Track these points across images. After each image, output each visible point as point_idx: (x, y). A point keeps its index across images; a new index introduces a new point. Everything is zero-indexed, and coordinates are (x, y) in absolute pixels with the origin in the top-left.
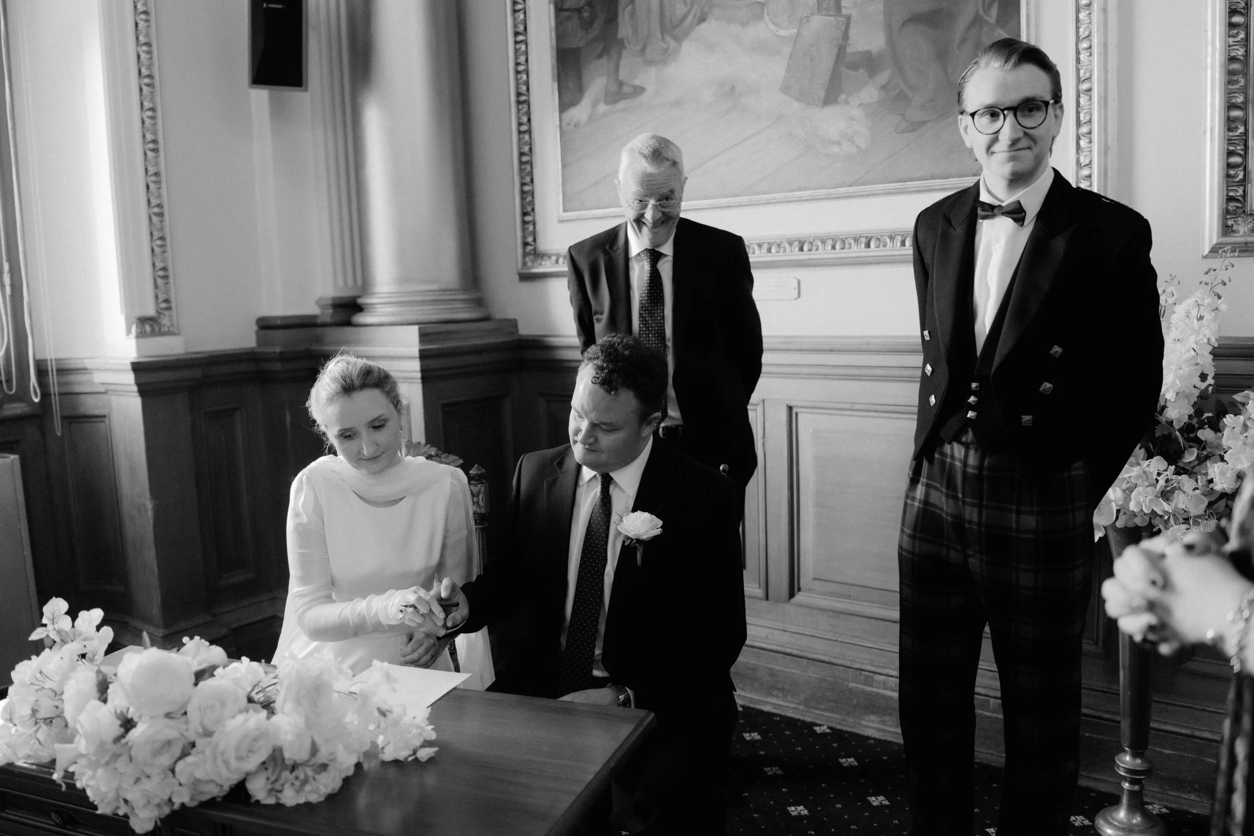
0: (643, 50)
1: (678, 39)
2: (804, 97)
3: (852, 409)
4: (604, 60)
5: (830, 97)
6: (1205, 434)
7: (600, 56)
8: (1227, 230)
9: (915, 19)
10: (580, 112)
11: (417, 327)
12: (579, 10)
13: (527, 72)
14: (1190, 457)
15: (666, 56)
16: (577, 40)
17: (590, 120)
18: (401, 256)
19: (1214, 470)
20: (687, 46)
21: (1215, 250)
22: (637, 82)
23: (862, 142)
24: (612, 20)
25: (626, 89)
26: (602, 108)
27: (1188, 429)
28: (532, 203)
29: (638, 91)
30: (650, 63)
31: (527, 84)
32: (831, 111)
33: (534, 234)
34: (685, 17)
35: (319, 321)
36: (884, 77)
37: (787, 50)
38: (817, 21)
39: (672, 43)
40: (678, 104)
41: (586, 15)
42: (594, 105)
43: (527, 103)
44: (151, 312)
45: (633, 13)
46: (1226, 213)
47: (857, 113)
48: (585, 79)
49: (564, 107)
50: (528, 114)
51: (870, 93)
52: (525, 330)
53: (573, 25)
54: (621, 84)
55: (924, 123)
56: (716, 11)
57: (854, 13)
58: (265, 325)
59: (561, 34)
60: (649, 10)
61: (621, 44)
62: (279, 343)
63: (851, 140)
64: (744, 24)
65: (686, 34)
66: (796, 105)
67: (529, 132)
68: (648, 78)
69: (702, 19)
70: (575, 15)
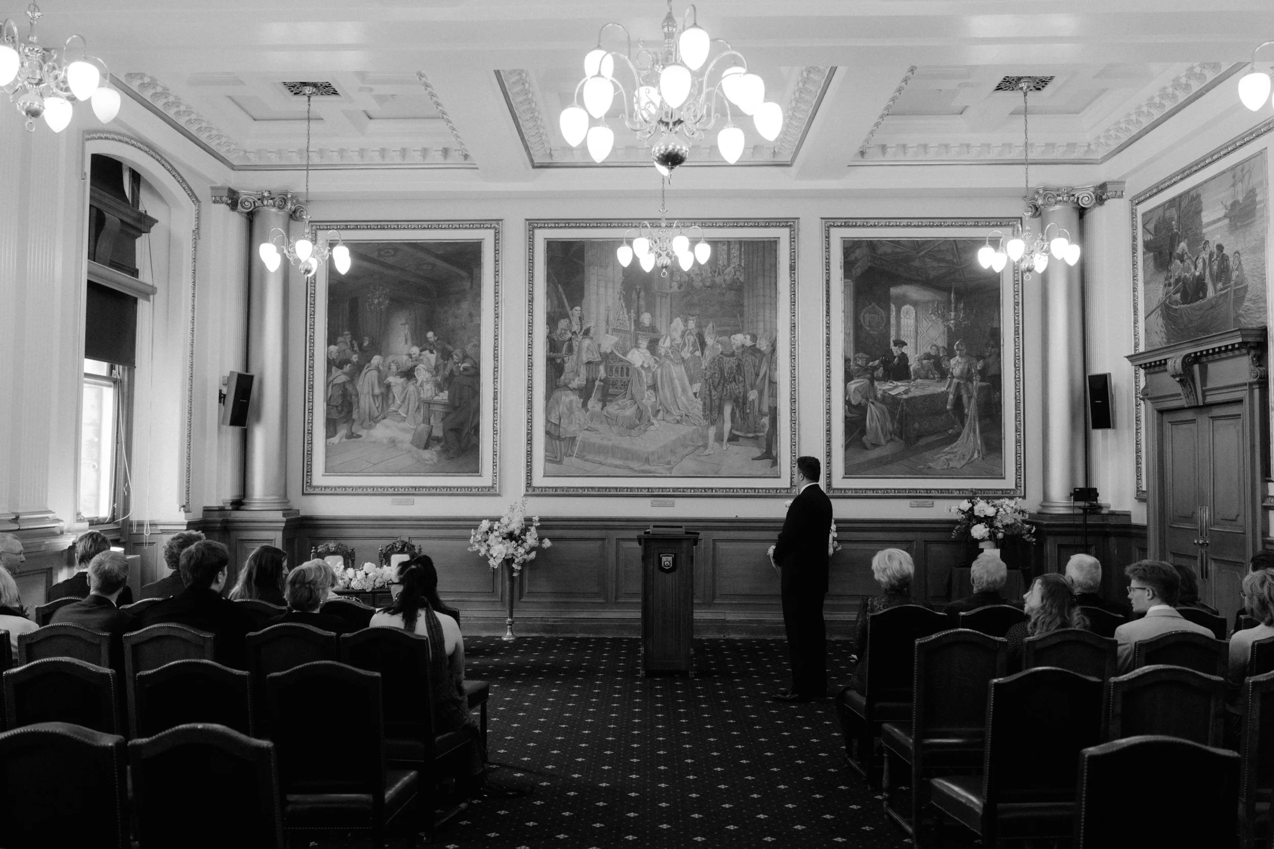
0: (362, 424)
1: (376, 423)
2: (418, 446)
3: (430, 538)
4: (345, 425)
5: (426, 447)
6: (523, 537)
7: (344, 423)
8: (527, 491)
9: (451, 430)
10: (335, 440)
11: (281, 512)
12: (337, 407)
13: (312, 423)
14: (520, 542)
15: (370, 427)
16: (335, 415)
17: (339, 443)
18: (266, 486)
19: (525, 544)
20: (378, 425)
21: (525, 495)
22: (359, 433)
23: (435, 460)
24: (350, 412)
25: (354, 435)
26: (344, 440)
27: (519, 536)
28: (311, 468)
29: (359, 436)
30: (365, 428)
31: (312, 427)
32: (426, 451)
33: (311, 479)
34: (377, 417)
35: (226, 508)
36: (443, 444)
37: (413, 432)
38: (422, 425)
39: (373, 424)
40: (374, 442)
41: (339, 408)
42: (341, 438)
43: (311, 433)
44: (185, 504)
45: (359, 412)
46: (527, 487)
47: (435, 453)
48: (338, 428)
49: (327, 437)
50: (312, 437)
51: (438, 448)
52: (302, 513)
53: (334, 411)
54: (352, 433)
55: (453, 458)
56: (390, 417)
57: (434, 425)
58: (207, 510)
59: (328, 413)
60: (365, 413)
61: (354, 421)
62: (216, 517)
63: (432, 460)
64: (399, 422)
65: (378, 422)
66: (416, 448)
67: (311, 443)
68: (363, 433)
69: (384, 418)
70: (335, 408)
